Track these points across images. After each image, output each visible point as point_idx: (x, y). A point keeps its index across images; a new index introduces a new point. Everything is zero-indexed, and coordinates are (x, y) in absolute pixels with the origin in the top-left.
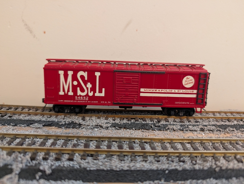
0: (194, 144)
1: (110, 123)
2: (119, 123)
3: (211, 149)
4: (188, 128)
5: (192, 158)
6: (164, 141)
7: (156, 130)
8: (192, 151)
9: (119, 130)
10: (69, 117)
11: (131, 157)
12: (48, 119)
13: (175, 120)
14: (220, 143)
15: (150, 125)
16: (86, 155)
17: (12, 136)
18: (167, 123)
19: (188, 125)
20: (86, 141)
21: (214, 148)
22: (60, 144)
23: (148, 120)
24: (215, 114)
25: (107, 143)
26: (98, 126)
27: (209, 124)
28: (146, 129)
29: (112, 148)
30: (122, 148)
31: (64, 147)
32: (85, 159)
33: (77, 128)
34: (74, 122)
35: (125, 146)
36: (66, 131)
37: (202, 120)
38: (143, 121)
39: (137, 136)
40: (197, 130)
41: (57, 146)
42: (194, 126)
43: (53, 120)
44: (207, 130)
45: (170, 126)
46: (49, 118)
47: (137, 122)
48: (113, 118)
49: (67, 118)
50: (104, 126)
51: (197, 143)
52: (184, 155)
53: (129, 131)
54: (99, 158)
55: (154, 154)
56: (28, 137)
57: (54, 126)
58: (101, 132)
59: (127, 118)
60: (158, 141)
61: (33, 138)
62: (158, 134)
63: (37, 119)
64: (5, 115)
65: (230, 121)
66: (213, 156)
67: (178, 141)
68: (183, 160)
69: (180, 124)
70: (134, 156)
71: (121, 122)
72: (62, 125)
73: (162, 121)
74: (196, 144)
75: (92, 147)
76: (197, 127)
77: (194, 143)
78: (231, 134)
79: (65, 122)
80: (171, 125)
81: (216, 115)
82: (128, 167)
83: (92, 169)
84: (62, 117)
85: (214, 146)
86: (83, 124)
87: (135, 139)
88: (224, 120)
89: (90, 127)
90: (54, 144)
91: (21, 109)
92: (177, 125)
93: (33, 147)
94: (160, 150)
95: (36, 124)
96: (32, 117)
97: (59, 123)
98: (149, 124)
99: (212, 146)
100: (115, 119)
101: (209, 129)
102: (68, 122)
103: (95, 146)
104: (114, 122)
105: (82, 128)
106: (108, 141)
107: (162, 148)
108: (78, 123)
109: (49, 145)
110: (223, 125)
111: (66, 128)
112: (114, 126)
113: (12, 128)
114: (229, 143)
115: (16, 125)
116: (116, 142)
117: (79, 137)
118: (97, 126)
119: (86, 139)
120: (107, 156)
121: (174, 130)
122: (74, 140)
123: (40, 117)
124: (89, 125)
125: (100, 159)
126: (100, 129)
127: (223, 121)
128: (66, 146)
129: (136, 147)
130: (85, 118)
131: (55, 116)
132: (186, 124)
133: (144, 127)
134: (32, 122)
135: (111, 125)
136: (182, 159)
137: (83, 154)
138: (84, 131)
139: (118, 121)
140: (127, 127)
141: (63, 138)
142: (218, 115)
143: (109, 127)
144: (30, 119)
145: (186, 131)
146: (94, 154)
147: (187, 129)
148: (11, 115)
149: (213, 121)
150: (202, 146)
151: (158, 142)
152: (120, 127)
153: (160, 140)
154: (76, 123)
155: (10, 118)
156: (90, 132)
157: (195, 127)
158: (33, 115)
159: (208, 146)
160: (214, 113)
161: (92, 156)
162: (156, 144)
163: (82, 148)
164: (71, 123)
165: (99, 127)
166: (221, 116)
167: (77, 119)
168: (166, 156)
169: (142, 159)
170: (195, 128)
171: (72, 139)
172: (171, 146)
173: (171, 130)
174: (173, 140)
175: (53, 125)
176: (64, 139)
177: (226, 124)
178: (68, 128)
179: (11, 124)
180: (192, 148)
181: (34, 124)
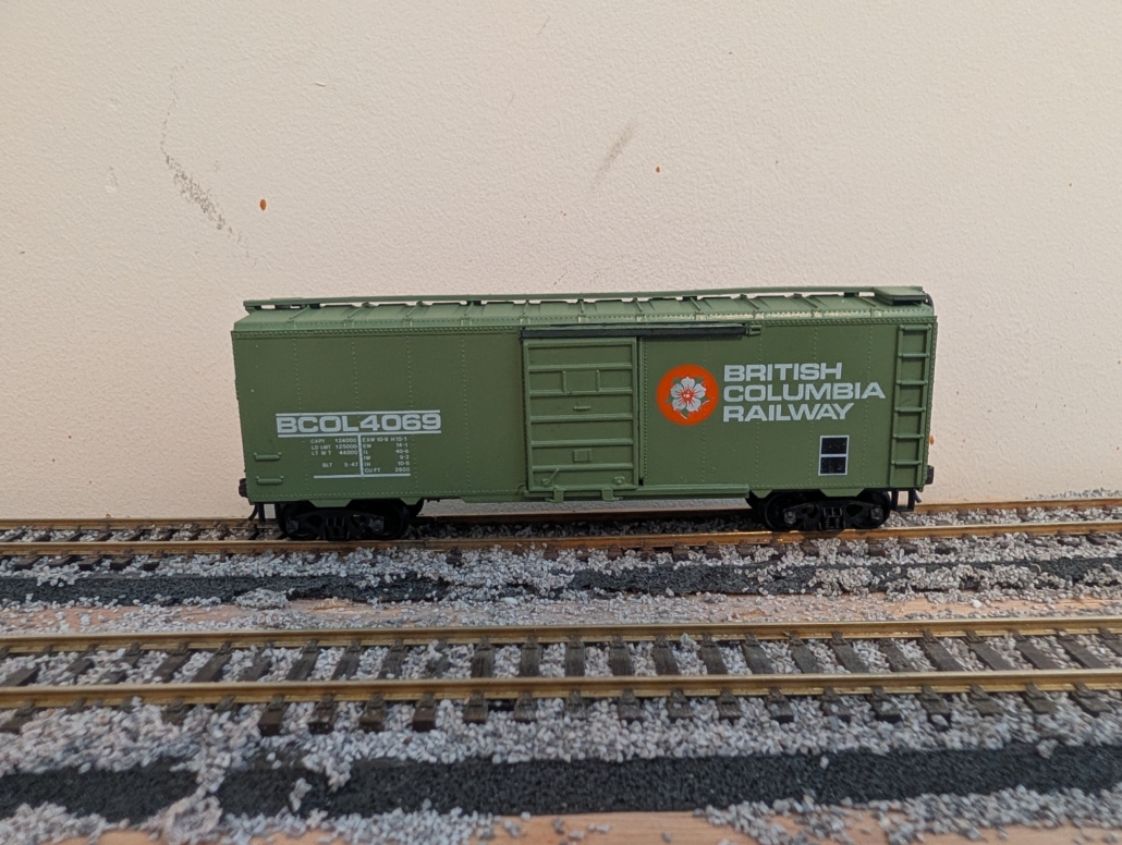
0: (936, 647)
1: (569, 574)
2: (604, 573)
3: (1013, 664)
4: (909, 579)
5: (932, 701)
6: (805, 634)
7: (766, 592)
8: (927, 671)
9: (606, 598)
10: (394, 555)
11: (668, 705)
12: (308, 567)
13: (844, 548)
14: (1053, 639)
15: (740, 572)
16: (486, 704)
17: (173, 646)
18: (812, 562)
19: (905, 567)
20: (478, 647)
21: (1028, 660)
22: (370, 665)
23: (731, 553)
24: (1026, 513)
25: (563, 651)
26: (517, 585)
27: (1002, 559)
28: (723, 593)
29: (587, 672)
30: (630, 672)
31: (390, 676)
32: (480, 722)
33: (431, 600)
34: (419, 576)
35: (639, 661)
36: (386, 612)
37: (967, 541)
38: (708, 558)
39: (688, 619)
40: (945, 584)
41: (359, 674)
42: (930, 567)
43: (327, 571)
44: (992, 587)
45: (824, 572)
46: (310, 563)
47: (683, 563)
48: (580, 552)
49: (387, 558)
50: (546, 583)
51: (949, 637)
52: (897, 691)
53: (650, 601)
54: (540, 713)
55: (765, 691)
56: (237, 645)
57: (335, 598)
58: (533, 611)
59: (636, 550)
60: (779, 638)
61: (259, 648)
62: (776, 611)
63: (263, 570)
64: (129, 563)
65: (1098, 540)
66: (1021, 694)
67: (865, 632)
68: (892, 713)
69: (868, 563)
70: (684, 700)
71: (612, 567)
72: (368, 588)
73: (789, 553)
74: (946, 643)
75: (502, 669)
76: (948, 575)
77: (935, 642)
78: (1104, 596)
79: (379, 579)
80: (832, 567)
81: (1033, 519)
82: (658, 744)
83: (512, 759)
84: (365, 555)
85: (1026, 652)
86: (457, 583)
87: (681, 630)
88: (1070, 539)
89: (485, 593)
90: (346, 667)
91: (188, 534)
92: (856, 567)
93: (262, 682)
94: (790, 673)
95: (260, 593)
96: (241, 564)
97: (356, 584)
98: (734, 567)
99: (1016, 649)
100: (586, 555)
101: (1002, 581)
102: (391, 575)
103: (514, 665)
104: (582, 567)
105: (451, 600)
106: (566, 644)
107: (796, 664)
108: (436, 579)
109: (331, 674)
110: (1065, 558)
111: (383, 602)
112: (585, 582)
113: (161, 613)
114: (1094, 638)
115: (175, 602)
116: (602, 646)
117: (445, 635)
118: (513, 587)
119: (477, 641)
120: (570, 706)
121: (845, 592)
122: (427, 646)
123: (272, 564)
124: (481, 586)
125: (544, 719)
126: (526, 601)
127: (1068, 544)
128: (398, 673)
129: (688, 663)
130: (460, 555)
131: (334, 556)
132: (897, 562)
133: (714, 582)
134: (245, 586)
135: (574, 580)
136: (886, 707)
137: (470, 701)
138: (461, 610)
139: (598, 563)
140: (641, 585)
141: (382, 644)
142: (1041, 518)
143: (564, 591)
144: (233, 574)
145: (895, 590)
146: (515, 700)
147: (902, 582)
148: (150, 561)
149: (1020, 546)
150: (970, 651)
151: (779, 641)
152: (612, 586)
153: (788, 634)
154: (425, 580)
155: (150, 574)
156: (488, 612)
157: (937, 576)
158: (243, 557)
159: (999, 651)
160: (1021, 508)
161: (507, 706)
162: (770, 650)
163: (464, 675)
164: (403, 580)
165: (524, 591)
166: (1055, 521)
167: (427, 562)
168: (814, 697)
169: (717, 715)
170: (939, 578)
171: (419, 642)
172: (833, 656)
173: (833, 590)
174: (840, 630)
175: (329, 594)
176: (388, 647)
177: (1081, 557)
178: (393, 603)
179: (158, 596)
180: (928, 663)
181: (251, 594)
